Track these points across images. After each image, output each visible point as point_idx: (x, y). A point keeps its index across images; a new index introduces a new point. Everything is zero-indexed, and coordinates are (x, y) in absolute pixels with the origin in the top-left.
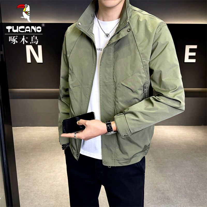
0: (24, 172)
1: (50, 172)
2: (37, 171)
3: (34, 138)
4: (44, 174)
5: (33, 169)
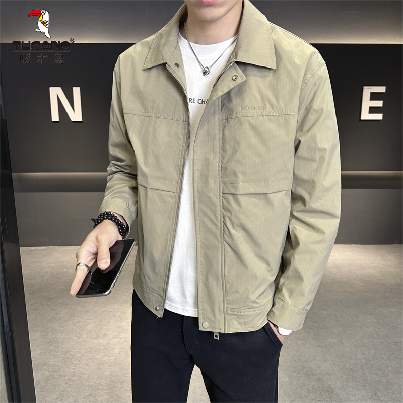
0: (47, 337)
2: (71, 335)
3: (65, 270)
5: (64, 330)
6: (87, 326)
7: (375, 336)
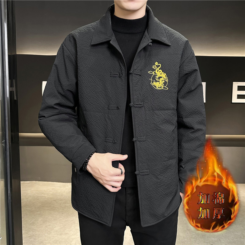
0: (29, 233)
1: (61, 235)
2: (44, 233)
3: (43, 195)
4: (53, 236)
5: (40, 230)
6: (55, 227)
7: (242, 237)
